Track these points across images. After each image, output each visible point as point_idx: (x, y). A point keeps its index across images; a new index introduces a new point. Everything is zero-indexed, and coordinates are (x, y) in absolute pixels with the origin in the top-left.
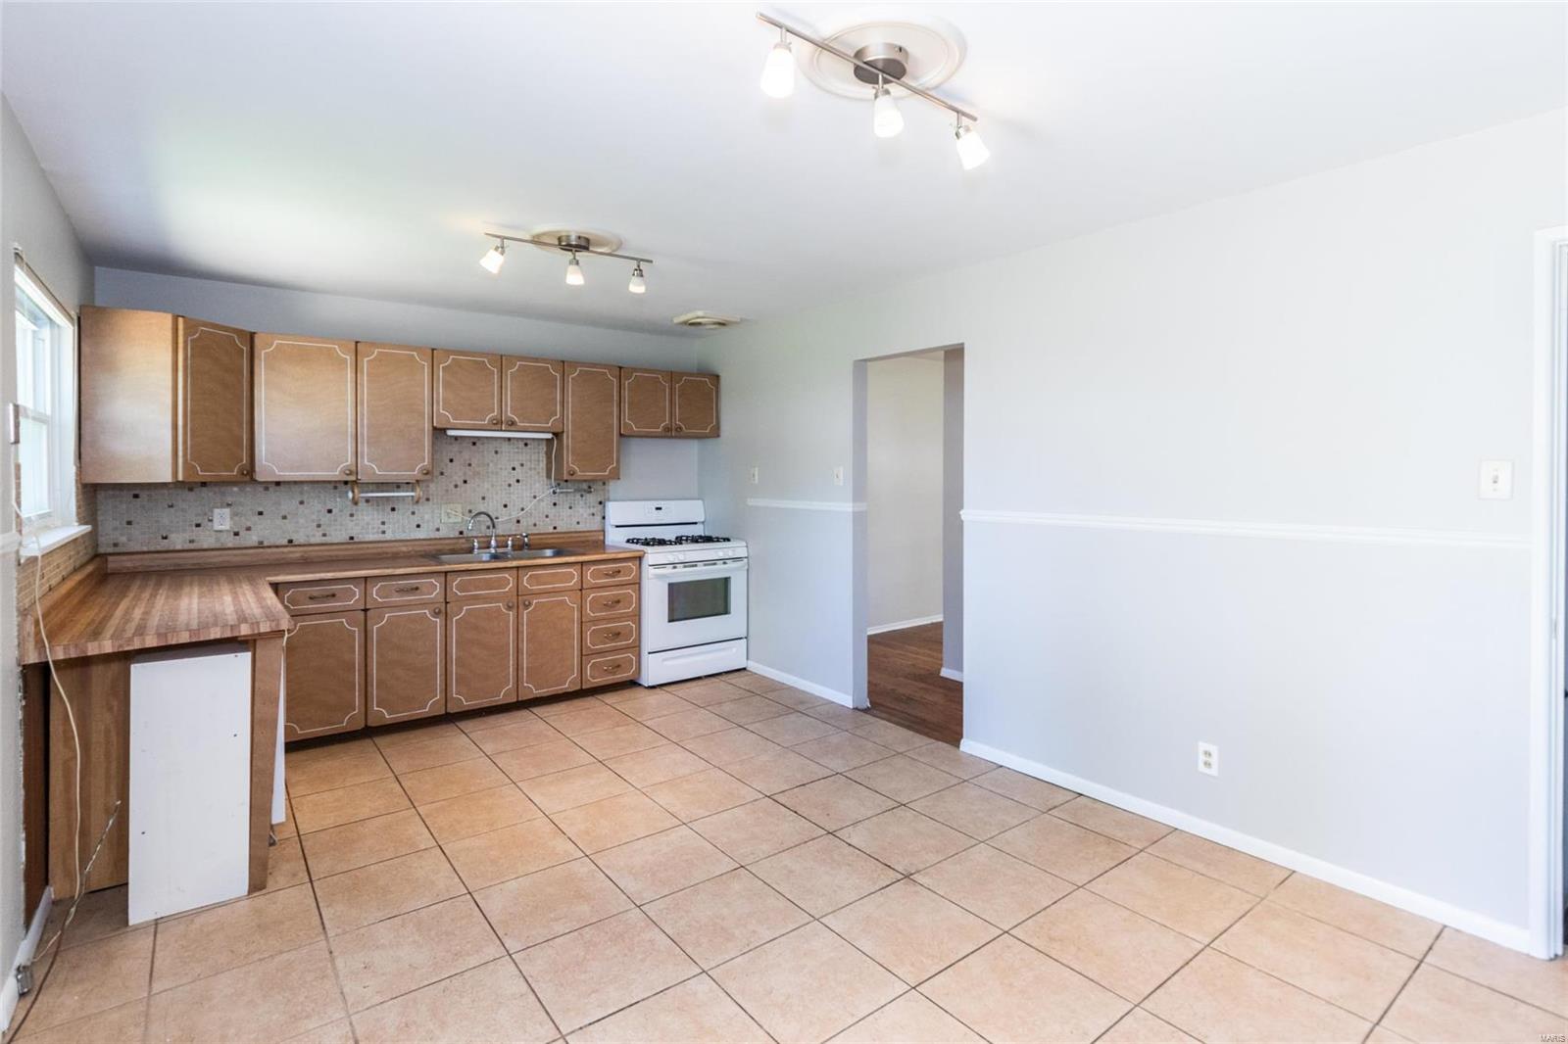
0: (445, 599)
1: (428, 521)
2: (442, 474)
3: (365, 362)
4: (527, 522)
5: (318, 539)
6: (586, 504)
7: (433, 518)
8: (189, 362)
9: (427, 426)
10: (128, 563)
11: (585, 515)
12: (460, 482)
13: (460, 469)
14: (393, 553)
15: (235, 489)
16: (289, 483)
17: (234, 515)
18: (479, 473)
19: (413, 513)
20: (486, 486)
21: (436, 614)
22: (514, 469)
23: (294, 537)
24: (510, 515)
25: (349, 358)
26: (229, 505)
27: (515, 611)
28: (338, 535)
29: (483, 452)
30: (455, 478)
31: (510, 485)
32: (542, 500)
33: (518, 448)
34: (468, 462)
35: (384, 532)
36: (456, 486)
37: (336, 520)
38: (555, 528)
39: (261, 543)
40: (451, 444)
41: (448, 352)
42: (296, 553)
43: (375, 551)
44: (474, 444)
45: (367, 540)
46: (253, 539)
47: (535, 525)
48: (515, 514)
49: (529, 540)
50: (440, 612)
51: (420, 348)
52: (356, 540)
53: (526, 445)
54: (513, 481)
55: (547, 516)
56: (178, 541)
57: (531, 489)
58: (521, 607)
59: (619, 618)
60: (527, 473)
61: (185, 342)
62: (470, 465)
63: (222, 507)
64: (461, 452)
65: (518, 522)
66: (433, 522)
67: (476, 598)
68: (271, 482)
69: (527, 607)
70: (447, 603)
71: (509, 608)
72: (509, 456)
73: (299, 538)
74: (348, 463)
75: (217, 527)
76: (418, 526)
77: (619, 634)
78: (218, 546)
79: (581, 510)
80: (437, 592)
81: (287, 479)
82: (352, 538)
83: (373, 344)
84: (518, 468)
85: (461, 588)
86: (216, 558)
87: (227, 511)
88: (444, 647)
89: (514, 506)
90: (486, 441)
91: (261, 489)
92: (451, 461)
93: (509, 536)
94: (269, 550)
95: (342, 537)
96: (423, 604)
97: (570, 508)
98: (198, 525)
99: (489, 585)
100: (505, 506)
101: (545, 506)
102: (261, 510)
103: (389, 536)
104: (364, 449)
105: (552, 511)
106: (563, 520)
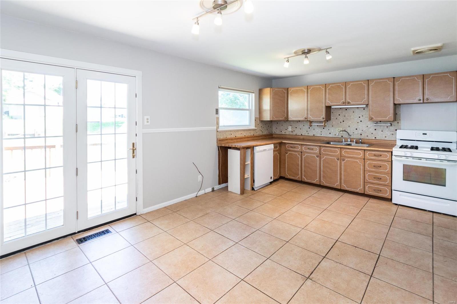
0: (320, 153)
1: (333, 132)
2: (337, 119)
3: (309, 90)
4: (364, 135)
5: (307, 135)
6: (389, 130)
7: (334, 131)
8: (273, 97)
9: (324, 106)
10: (275, 136)
11: (389, 134)
12: (342, 122)
13: (342, 118)
14: (323, 140)
15: (292, 122)
16: (301, 121)
17: (292, 128)
18: (348, 119)
19: (329, 130)
20: (350, 122)
21: (318, 157)
22: (359, 117)
23: (302, 134)
24: (358, 132)
25: (306, 90)
26: (291, 125)
27: (340, 161)
28: (311, 134)
29: (349, 112)
30: (341, 120)
31: (358, 123)
32: (370, 128)
33: (361, 110)
34: (344, 115)
35: (321, 134)
36: (341, 122)
37: (310, 130)
38: (375, 138)
39: (296, 134)
40: (339, 110)
41: (329, 84)
42: (302, 137)
43: (318, 139)
44: (346, 110)
45: (317, 136)
46: (294, 133)
47: (367, 136)
48: (360, 132)
49: (361, 141)
50: (318, 156)
51: (322, 84)
52: (315, 136)
53: (364, 109)
54: (359, 121)
55: (372, 134)
56: (283, 133)
57: (366, 124)
58: (342, 160)
59: (381, 173)
60: (364, 118)
61: (272, 93)
62: (345, 116)
63: (290, 126)
64: (342, 112)
65: (361, 135)
66: (334, 132)
67: (328, 154)
68: (298, 121)
69: (344, 160)
70: (320, 154)
71: (338, 159)
72: (358, 113)
73: (303, 134)
74: (305, 116)
75: (289, 130)
76: (330, 133)
77: (381, 179)
78: (289, 134)
79: (387, 132)
80: (317, 151)
81: (301, 120)
82: (314, 135)
83: (311, 86)
84: (361, 117)
85: (324, 150)
86: (288, 137)
87: (291, 127)
88: (319, 166)
89: (360, 129)
90: (350, 108)
91: (296, 122)
92: (339, 115)
93: (355, 139)
94: (298, 136)
95: (312, 135)
96: (314, 153)
97: (382, 131)
98: (286, 129)
99: (331, 151)
100: (356, 129)
101: (372, 130)
102: (296, 127)
103: (322, 135)
104: (309, 113)
105: (374, 132)
106: (379, 135)
